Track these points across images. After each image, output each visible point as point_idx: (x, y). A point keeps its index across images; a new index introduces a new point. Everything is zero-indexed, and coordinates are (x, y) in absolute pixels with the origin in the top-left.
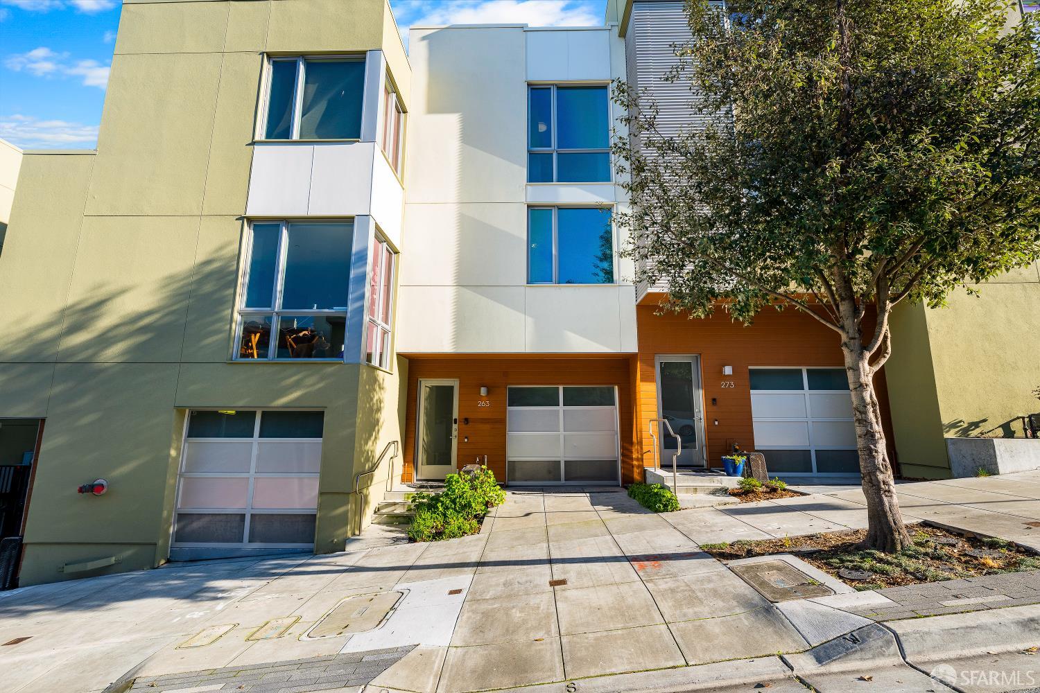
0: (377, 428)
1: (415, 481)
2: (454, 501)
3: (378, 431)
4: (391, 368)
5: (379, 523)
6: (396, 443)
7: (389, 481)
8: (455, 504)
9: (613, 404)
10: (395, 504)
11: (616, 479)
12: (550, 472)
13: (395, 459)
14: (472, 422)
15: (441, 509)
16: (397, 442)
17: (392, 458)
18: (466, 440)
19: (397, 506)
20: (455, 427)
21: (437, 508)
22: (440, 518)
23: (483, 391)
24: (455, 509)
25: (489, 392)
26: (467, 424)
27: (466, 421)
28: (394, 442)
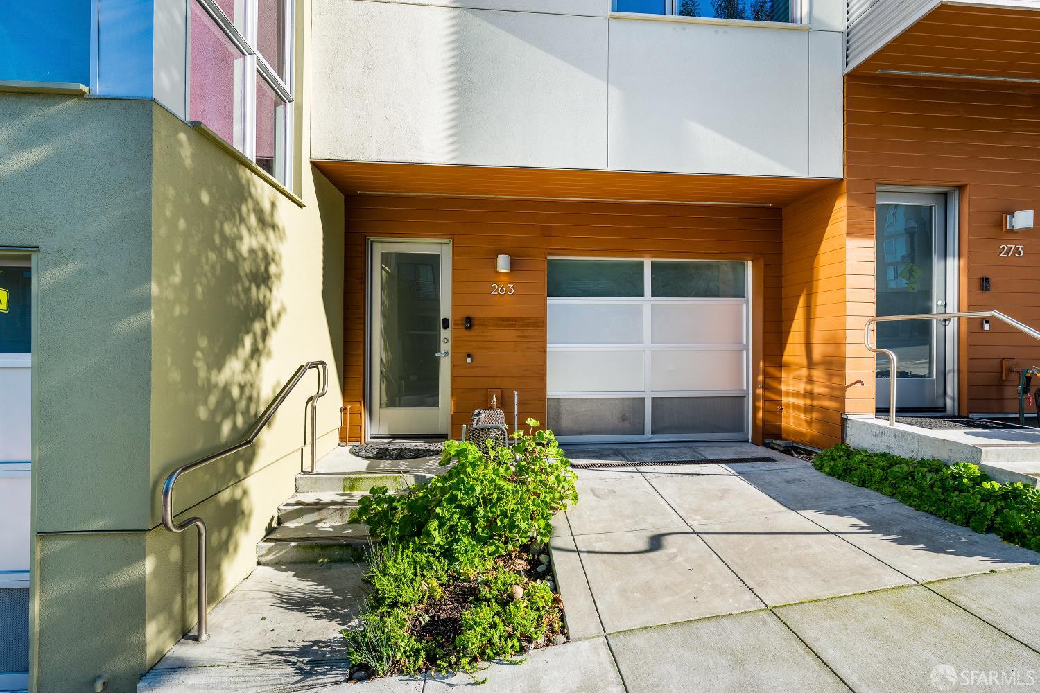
0: (258, 327)
1: (368, 440)
2: (469, 513)
3: (265, 334)
4: (298, 188)
5: (277, 564)
6: (320, 367)
7: (307, 450)
8: (474, 521)
9: (740, 294)
10: (318, 506)
11: (741, 428)
12: (624, 418)
13: (319, 403)
14: (480, 325)
15: (438, 540)
16: (323, 363)
17: (310, 399)
18: (469, 360)
19: (324, 513)
20: (445, 334)
21: (429, 534)
22: (437, 566)
23: (503, 263)
24: (473, 534)
25: (512, 265)
26: (470, 328)
27: (469, 322)
28: (314, 365)
